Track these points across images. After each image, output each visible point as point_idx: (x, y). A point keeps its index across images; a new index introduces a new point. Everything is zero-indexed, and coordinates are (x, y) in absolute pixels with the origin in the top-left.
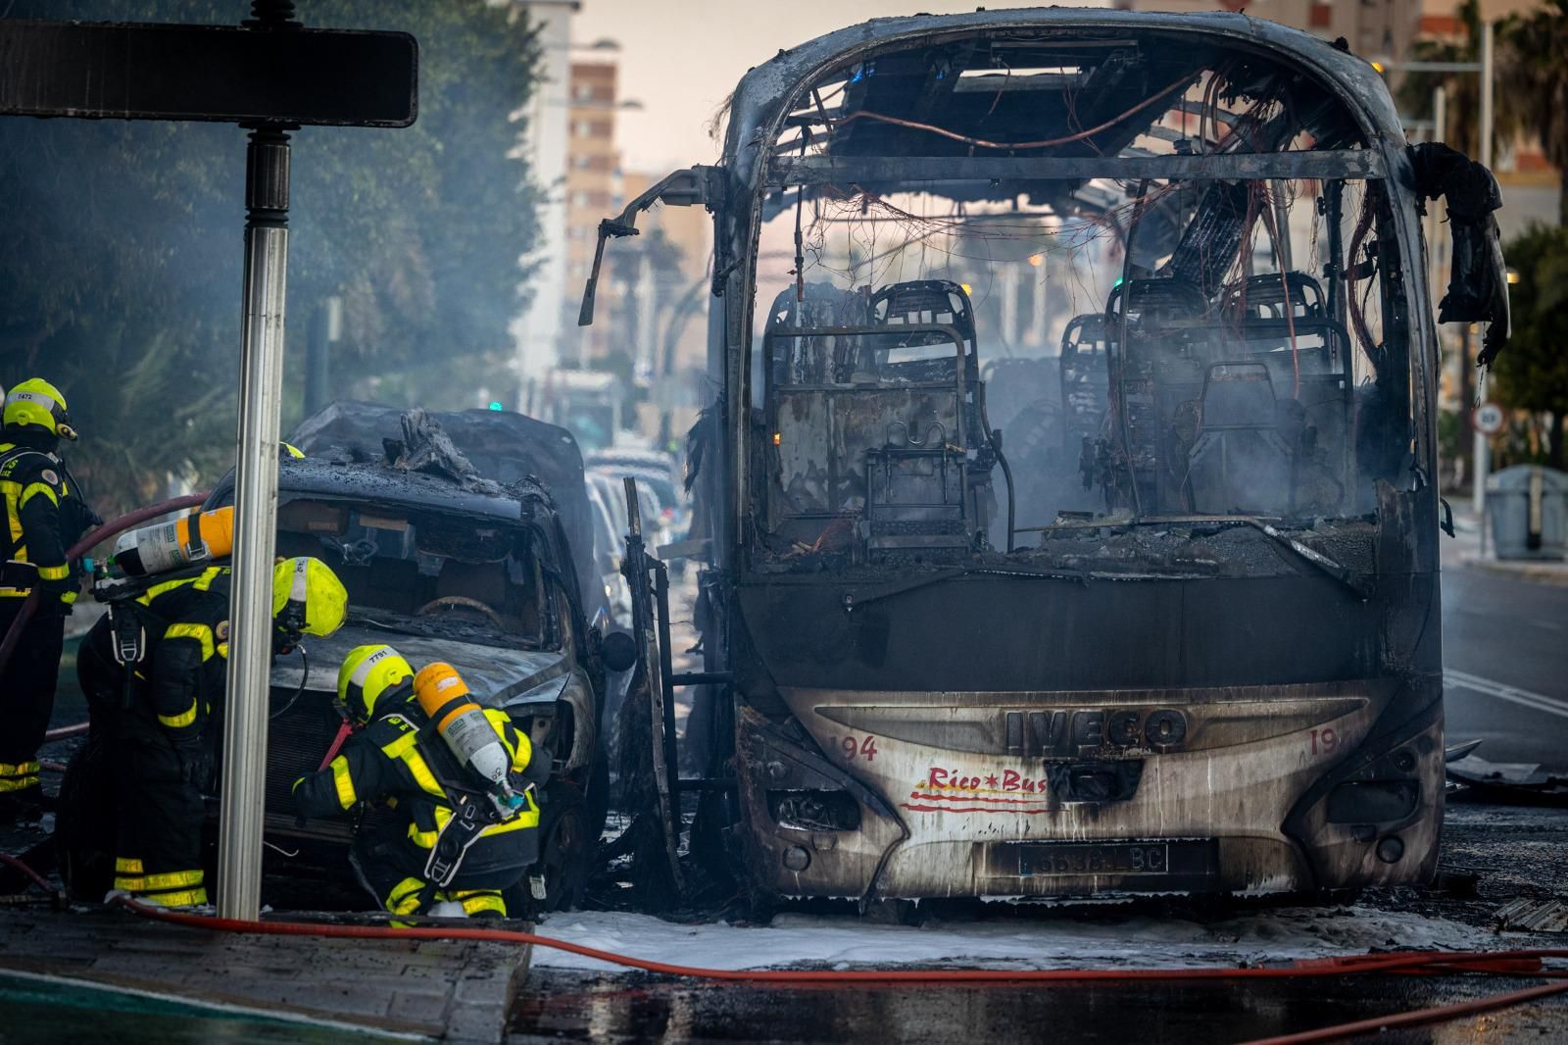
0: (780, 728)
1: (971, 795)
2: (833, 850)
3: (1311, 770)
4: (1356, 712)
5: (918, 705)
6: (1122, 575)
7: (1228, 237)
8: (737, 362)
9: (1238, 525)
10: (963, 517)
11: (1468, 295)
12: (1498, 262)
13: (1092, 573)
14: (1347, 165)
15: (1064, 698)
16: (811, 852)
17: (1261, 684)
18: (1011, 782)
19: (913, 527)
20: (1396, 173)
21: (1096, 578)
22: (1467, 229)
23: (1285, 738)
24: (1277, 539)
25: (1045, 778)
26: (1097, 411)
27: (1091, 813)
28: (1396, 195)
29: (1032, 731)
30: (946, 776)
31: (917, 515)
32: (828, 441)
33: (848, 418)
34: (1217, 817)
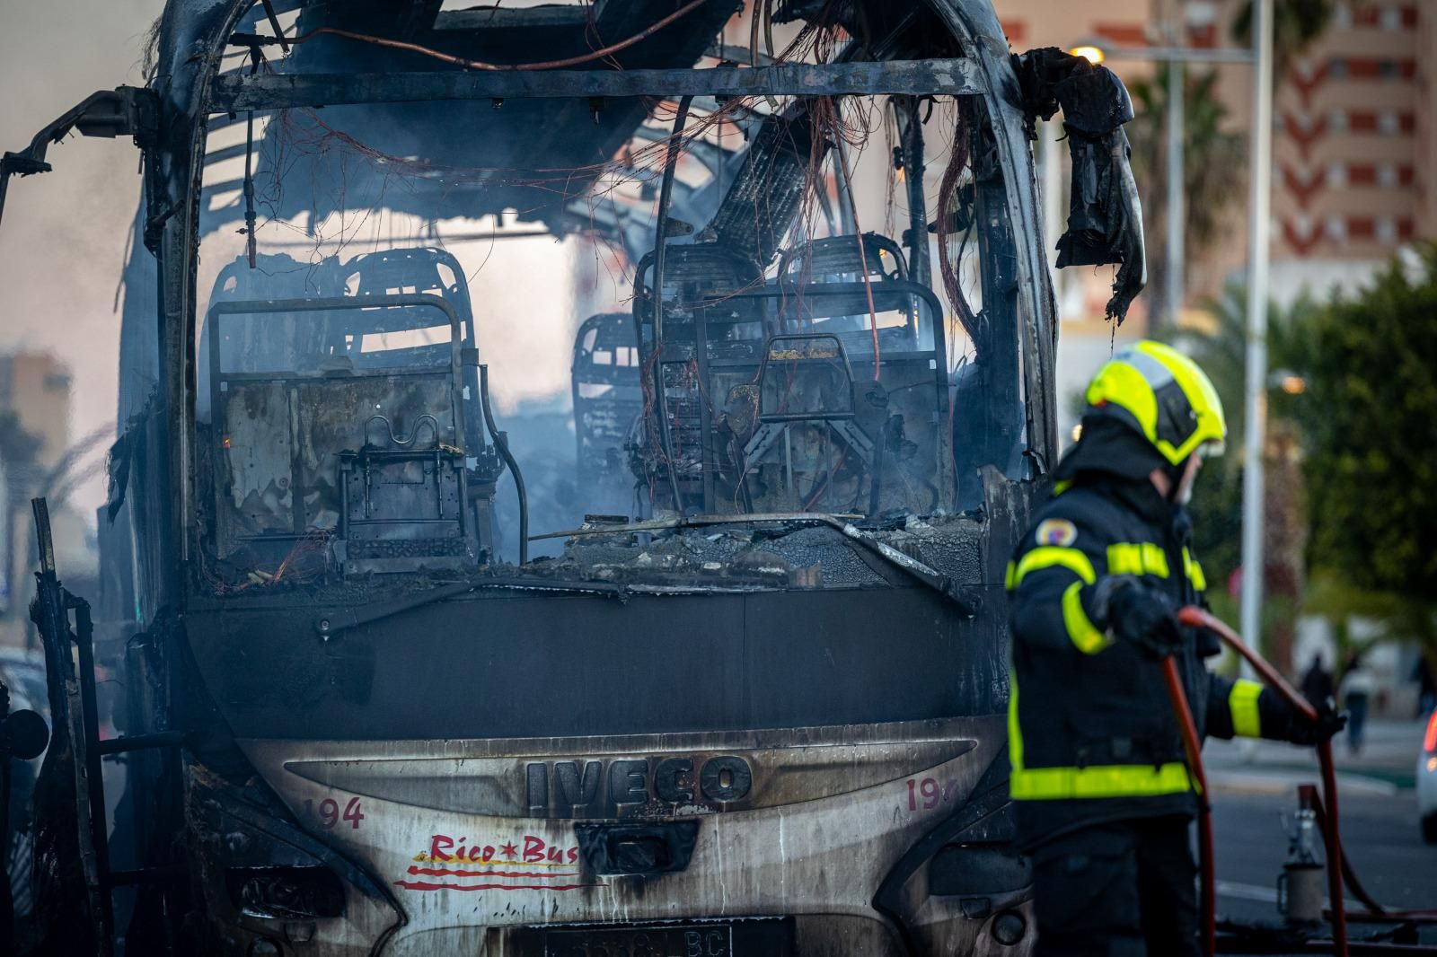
0: (241, 791)
1: (483, 869)
2: (311, 942)
3: (909, 830)
4: (963, 757)
5: (414, 757)
6: (668, 589)
7: (785, 187)
8: (178, 332)
9: (810, 524)
10: (463, 534)
11: (1093, 231)
12: (1129, 188)
13: (630, 586)
14: (938, 77)
15: (597, 744)
16: (283, 944)
17: (844, 724)
18: (534, 851)
19: (403, 548)
20: (998, 87)
21: (635, 593)
22: (1090, 148)
23: (874, 790)
24: (860, 542)
25: (577, 845)
26: (619, 435)
27: (634, 887)
28: (998, 113)
29: (559, 785)
30: (451, 845)
31: (406, 532)
32: (291, 443)
33: (316, 414)
34: (792, 889)
